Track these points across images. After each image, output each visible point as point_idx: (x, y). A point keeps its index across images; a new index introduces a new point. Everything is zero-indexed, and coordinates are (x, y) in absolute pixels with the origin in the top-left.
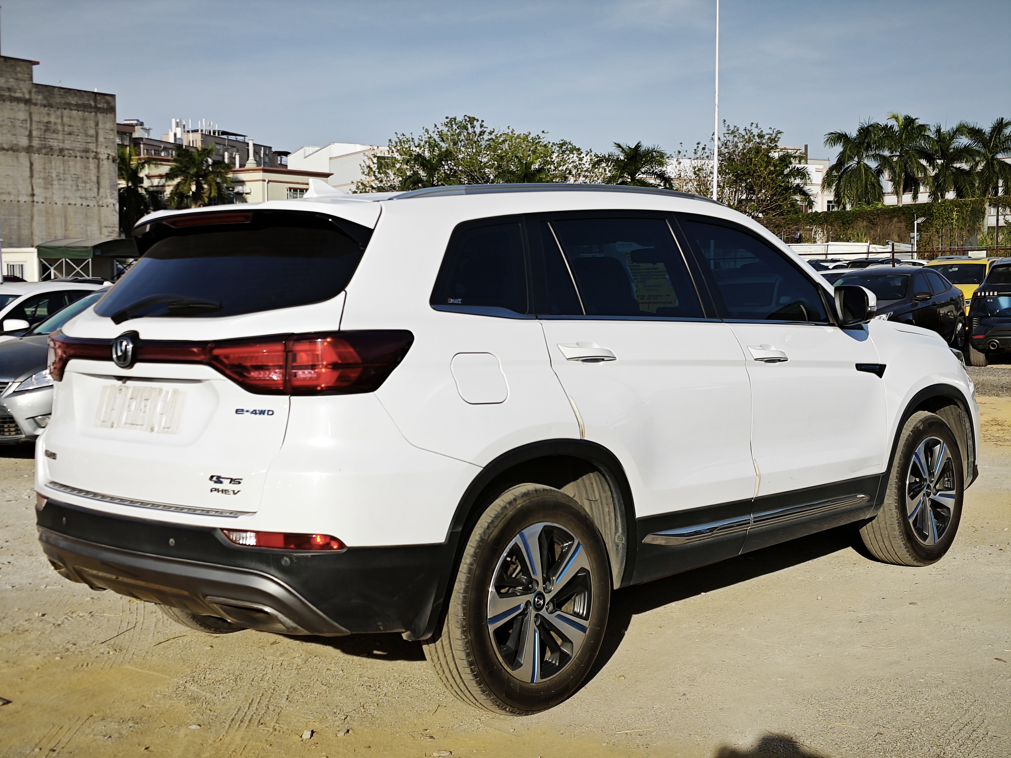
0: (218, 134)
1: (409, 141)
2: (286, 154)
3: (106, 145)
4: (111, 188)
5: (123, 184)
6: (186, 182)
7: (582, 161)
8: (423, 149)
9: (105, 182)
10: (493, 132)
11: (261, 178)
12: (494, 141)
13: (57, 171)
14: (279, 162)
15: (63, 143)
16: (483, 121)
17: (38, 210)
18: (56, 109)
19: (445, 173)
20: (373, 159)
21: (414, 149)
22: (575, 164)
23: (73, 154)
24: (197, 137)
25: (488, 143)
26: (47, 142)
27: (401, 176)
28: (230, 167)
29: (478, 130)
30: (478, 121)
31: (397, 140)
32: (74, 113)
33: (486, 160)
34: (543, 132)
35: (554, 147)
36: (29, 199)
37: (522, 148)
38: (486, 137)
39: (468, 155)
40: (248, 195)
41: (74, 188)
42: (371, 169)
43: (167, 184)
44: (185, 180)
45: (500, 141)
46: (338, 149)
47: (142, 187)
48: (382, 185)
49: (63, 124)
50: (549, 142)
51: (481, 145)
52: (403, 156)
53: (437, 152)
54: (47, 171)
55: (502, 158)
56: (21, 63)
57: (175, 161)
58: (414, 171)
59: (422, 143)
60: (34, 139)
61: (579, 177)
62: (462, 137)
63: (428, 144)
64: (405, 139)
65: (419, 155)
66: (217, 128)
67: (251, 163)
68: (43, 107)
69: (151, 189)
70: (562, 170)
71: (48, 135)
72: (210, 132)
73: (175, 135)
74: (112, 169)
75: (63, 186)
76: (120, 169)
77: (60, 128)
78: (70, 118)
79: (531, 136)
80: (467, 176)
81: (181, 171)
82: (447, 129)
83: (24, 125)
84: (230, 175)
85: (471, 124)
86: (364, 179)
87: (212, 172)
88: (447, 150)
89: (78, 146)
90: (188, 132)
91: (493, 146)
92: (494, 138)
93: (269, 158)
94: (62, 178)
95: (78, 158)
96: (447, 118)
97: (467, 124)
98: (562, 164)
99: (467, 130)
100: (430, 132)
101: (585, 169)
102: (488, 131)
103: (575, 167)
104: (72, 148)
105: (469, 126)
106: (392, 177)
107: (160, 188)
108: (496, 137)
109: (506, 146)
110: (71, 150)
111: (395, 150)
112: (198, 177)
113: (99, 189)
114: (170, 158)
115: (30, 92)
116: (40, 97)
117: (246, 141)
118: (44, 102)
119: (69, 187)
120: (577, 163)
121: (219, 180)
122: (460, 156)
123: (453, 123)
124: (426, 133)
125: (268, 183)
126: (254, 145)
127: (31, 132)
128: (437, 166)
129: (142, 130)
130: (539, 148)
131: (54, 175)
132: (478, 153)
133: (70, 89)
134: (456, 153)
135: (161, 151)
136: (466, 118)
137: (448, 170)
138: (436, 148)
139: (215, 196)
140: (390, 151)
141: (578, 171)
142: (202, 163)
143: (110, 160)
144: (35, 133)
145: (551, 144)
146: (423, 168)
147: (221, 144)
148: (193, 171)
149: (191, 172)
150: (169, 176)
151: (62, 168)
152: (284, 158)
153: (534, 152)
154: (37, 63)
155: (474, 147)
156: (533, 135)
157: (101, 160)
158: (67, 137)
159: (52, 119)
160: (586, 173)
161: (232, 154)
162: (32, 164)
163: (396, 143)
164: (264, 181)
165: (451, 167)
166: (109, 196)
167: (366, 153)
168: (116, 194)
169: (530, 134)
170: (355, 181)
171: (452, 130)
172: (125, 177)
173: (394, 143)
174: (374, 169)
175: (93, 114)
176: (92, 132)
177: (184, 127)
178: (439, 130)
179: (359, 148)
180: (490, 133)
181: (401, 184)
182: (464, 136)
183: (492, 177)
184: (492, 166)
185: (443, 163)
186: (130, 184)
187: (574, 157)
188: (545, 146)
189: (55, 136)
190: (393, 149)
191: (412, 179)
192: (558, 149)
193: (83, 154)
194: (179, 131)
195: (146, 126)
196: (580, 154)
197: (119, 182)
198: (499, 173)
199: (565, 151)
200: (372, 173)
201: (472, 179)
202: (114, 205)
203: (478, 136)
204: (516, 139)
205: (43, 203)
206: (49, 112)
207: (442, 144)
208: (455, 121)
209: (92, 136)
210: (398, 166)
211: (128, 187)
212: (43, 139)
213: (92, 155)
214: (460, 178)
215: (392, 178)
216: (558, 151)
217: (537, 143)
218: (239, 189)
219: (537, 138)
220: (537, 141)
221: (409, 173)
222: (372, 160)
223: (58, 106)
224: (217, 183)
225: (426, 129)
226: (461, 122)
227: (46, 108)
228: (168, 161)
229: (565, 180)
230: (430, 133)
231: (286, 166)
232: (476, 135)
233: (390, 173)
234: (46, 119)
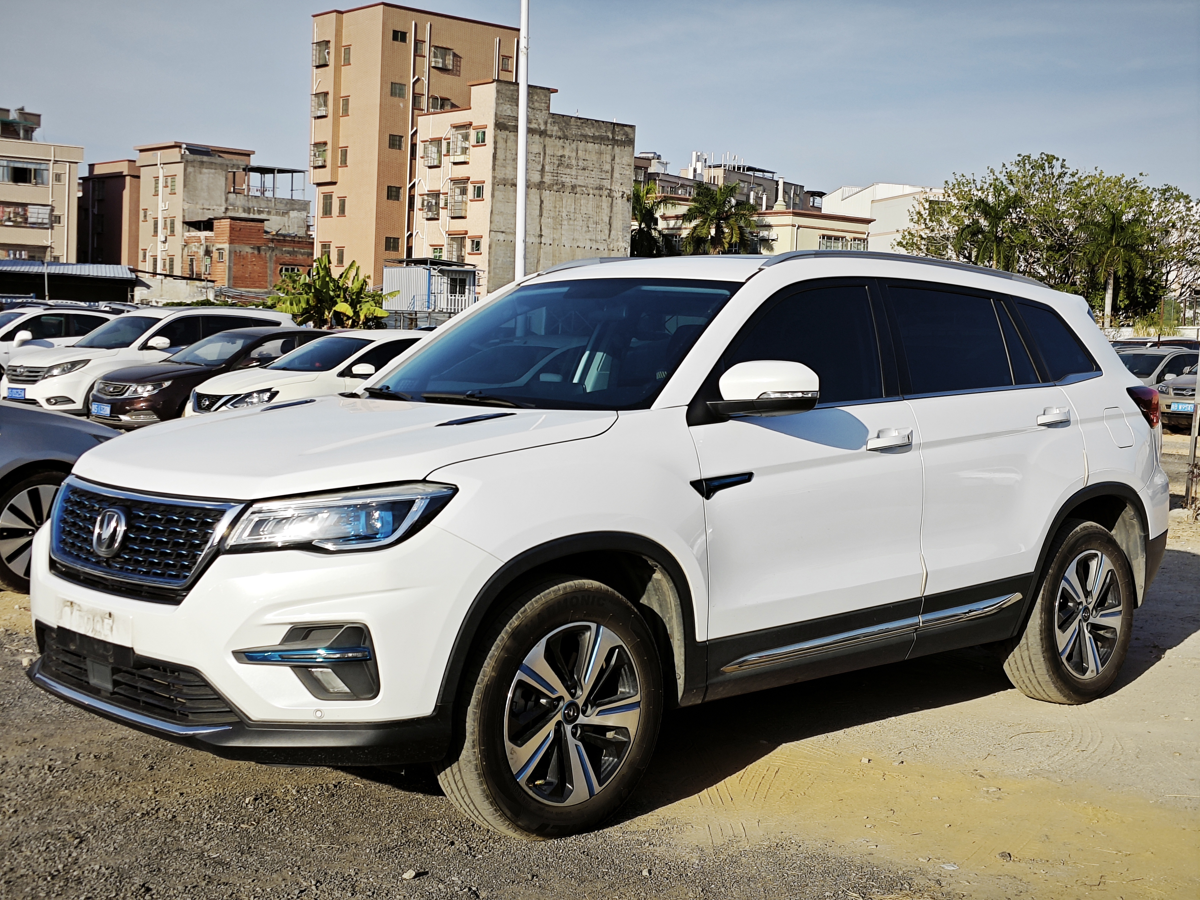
0: (744, 170)
1: (970, 183)
2: (821, 194)
3: (621, 181)
4: (623, 230)
5: (635, 225)
6: (705, 225)
7: (1190, 211)
8: (986, 193)
9: (617, 224)
10: (1077, 173)
11: (791, 223)
12: (1076, 185)
13: (568, 210)
14: (811, 204)
15: (576, 179)
16: (1064, 160)
17: (545, 253)
18: (572, 142)
19: (1012, 222)
20: (925, 204)
21: (975, 193)
22: (1180, 215)
23: (586, 192)
24: (720, 173)
25: (1069, 187)
26: (559, 178)
27: (958, 225)
28: (754, 209)
29: (1057, 171)
30: (1058, 159)
31: (955, 182)
32: (590, 145)
33: (1064, 208)
34: (1141, 174)
35: (1155, 193)
36: (537, 240)
37: (1113, 194)
38: (1066, 179)
39: (1042, 201)
40: (774, 242)
41: (585, 228)
42: (921, 215)
43: (683, 226)
44: (704, 222)
45: (1085, 185)
46: (883, 190)
47: (655, 229)
48: (933, 235)
49: (577, 159)
50: (1149, 188)
51: (1060, 189)
52: (961, 202)
53: (1003, 198)
54: (557, 210)
55: (1085, 205)
56: (539, 91)
57: (694, 200)
58: (973, 219)
59: (986, 186)
60: (546, 174)
61: (1185, 232)
62: (1036, 179)
63: (992, 187)
64: (964, 181)
65: (981, 201)
66: (742, 164)
67: (780, 205)
68: (558, 139)
69: (666, 232)
70: (1164, 223)
71: (562, 170)
72: (734, 168)
73: (695, 170)
74: (626, 208)
75: (573, 227)
76: (634, 208)
77: (574, 162)
78: (586, 151)
79: (1124, 179)
80: (1040, 227)
81: (700, 212)
82: (1018, 169)
83: (537, 159)
84: (755, 218)
85: (1049, 163)
86: (912, 227)
87: (735, 214)
88: (1016, 195)
89: (592, 182)
90: (710, 167)
91: (1075, 190)
92: (1077, 181)
93: (800, 199)
94: (573, 218)
95: (591, 196)
96: (1019, 155)
97: (1044, 164)
98: (1163, 214)
99: (1044, 170)
100: (997, 173)
101: (1194, 222)
102: (1070, 172)
103: (1181, 219)
104: (585, 184)
105: (1046, 165)
106: (947, 225)
107: (674, 231)
108: (1079, 179)
109: (1091, 191)
110: (584, 187)
111: (951, 194)
112: (720, 219)
113: (610, 231)
114: (687, 196)
115: (546, 123)
116: (556, 128)
117: (776, 178)
118: (559, 134)
119: (579, 228)
120: (1184, 214)
121: (742, 224)
122: (1033, 203)
123: (1027, 161)
124: (992, 174)
125: (798, 229)
126: (784, 183)
127: (543, 166)
128: (1003, 214)
129: (659, 165)
130: (1134, 194)
131: (564, 215)
132: (1056, 199)
133: (588, 120)
134: (1028, 199)
135: (679, 188)
136: (1043, 156)
137: (1016, 219)
138: (1002, 192)
139: (736, 242)
140: (946, 195)
141: (1184, 223)
142: (724, 203)
143: (625, 199)
144: (547, 168)
145: (1150, 190)
146: (986, 216)
147: (746, 182)
148: (713, 212)
149: (711, 214)
150: (687, 218)
151: (573, 207)
152: (818, 199)
153: (1128, 199)
154: (556, 91)
155: (1051, 192)
156: (1128, 178)
157: (614, 199)
158: (580, 172)
159: (567, 153)
160: (1195, 227)
161: (757, 193)
162: (542, 202)
163: (954, 185)
164: (793, 226)
165: (1020, 215)
166: (620, 239)
167: (917, 197)
168: (629, 237)
169: (1123, 176)
170: (901, 229)
171: (1024, 170)
172: (639, 217)
173: (951, 186)
174: (925, 216)
175: (610, 147)
176: (607, 167)
177: (705, 162)
178: (1008, 170)
179: (908, 189)
180: (1073, 175)
181: (957, 235)
182: (1040, 178)
183: (1071, 229)
184: (1072, 216)
185: (1011, 210)
186: (643, 226)
187: (1181, 206)
188: (1143, 192)
189: (568, 171)
190: (949, 192)
191: (970, 229)
192: (1160, 196)
193: (597, 192)
194: (699, 166)
195: (663, 160)
196: (1189, 203)
197: (632, 223)
198: (1081, 224)
199: (1169, 199)
200: (922, 221)
201: (1047, 232)
202: (625, 248)
203: (1057, 179)
204: (1104, 183)
205: (550, 245)
206: (564, 145)
207: (1011, 187)
208: (1029, 160)
209: (607, 172)
210: (954, 212)
211: (641, 230)
212: (555, 175)
213: (606, 192)
214: (1031, 229)
215: (945, 228)
216: (1159, 198)
217: (1131, 189)
218: (764, 233)
219: (1133, 181)
220: (1132, 186)
221: (967, 222)
222: (923, 206)
223: (574, 138)
224: (740, 228)
225: (992, 169)
226: (1036, 161)
227: (562, 141)
228: (686, 200)
229: (1166, 235)
230: (995, 174)
231: (820, 209)
232: (1054, 177)
233: (945, 221)
234: (560, 153)
